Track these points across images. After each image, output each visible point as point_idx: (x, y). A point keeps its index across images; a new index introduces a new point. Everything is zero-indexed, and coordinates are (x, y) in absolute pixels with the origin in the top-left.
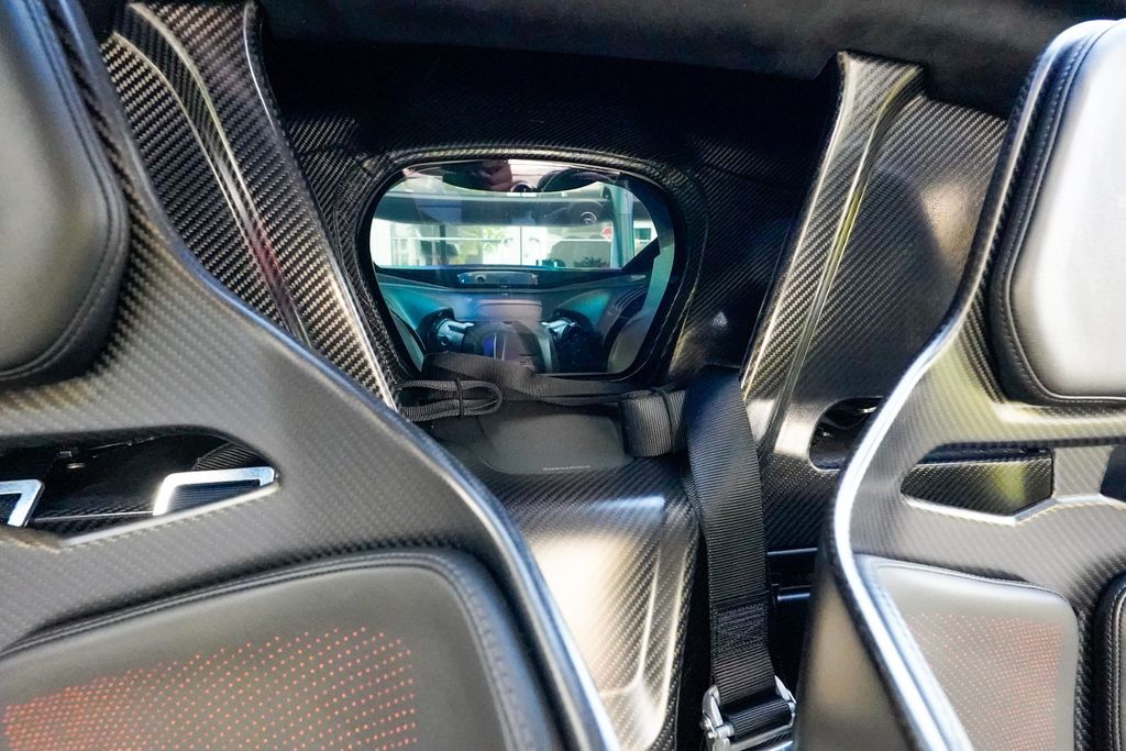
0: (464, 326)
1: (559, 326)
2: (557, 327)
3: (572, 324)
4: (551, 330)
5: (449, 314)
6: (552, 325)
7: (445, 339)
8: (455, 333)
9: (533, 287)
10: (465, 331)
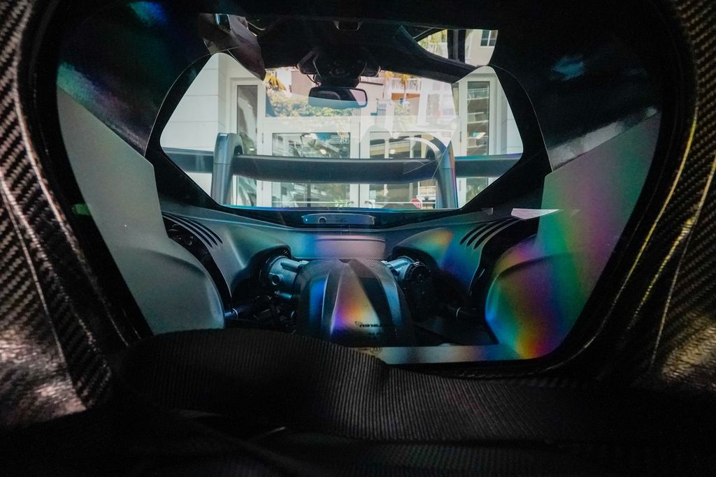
0: (296, 264)
1: (402, 265)
2: (398, 266)
3: (416, 263)
4: (393, 271)
5: (284, 251)
6: (394, 264)
7: (276, 278)
8: (287, 272)
9: (371, 227)
10: (299, 270)
